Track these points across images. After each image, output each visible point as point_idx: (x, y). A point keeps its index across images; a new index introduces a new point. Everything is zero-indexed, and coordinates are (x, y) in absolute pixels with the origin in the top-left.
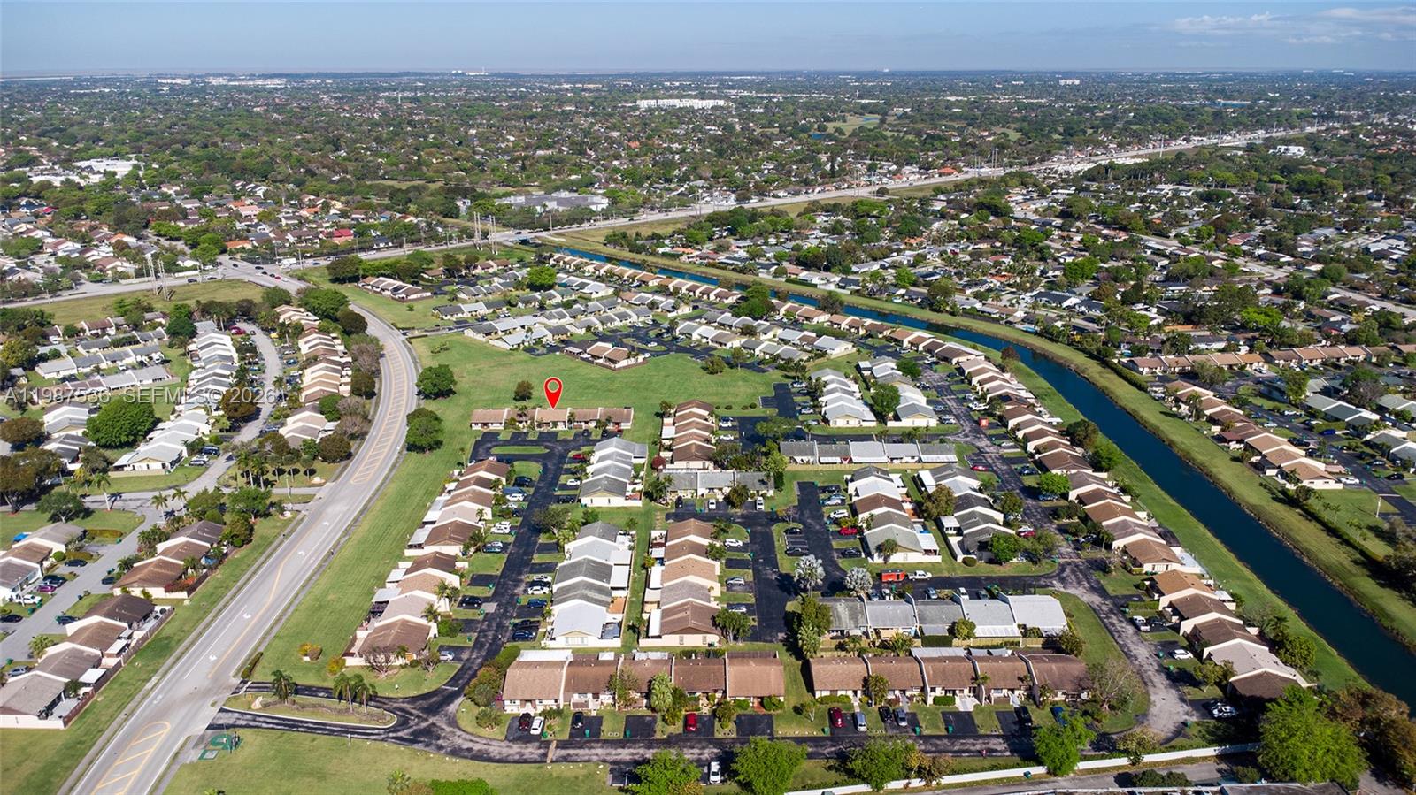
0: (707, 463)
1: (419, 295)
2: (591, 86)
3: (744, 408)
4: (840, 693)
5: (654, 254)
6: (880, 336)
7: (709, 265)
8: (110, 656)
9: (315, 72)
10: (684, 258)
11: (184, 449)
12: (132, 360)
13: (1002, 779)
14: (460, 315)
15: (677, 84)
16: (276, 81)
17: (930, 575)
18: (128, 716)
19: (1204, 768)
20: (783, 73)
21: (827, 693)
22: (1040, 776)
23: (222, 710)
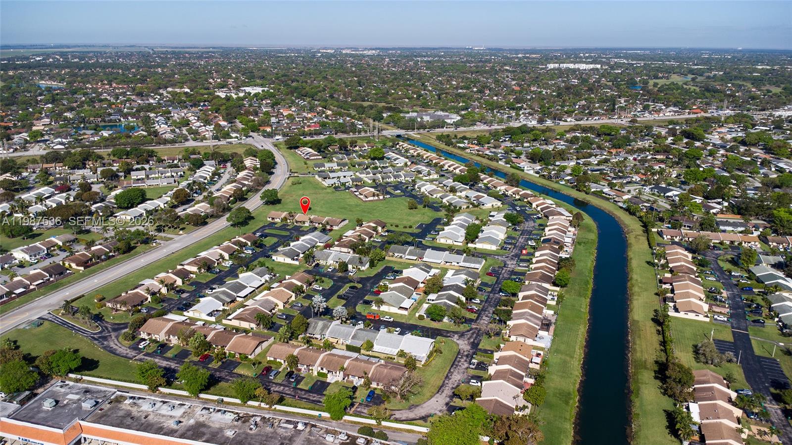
0: (350, 250)
1: (315, 157)
2: (534, 56)
3: (405, 227)
4: (278, 360)
5: (455, 147)
6: (526, 200)
7: (478, 155)
8: (34, 285)
9: (397, 47)
10: (468, 150)
11: (144, 212)
12: (169, 174)
13: (305, 414)
14: (323, 168)
15: (587, 55)
16: (374, 52)
17: (392, 320)
18: (19, 308)
19: (413, 436)
20: (662, 50)
21: (272, 359)
22: (326, 418)
23: (49, 313)
